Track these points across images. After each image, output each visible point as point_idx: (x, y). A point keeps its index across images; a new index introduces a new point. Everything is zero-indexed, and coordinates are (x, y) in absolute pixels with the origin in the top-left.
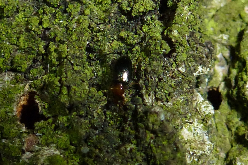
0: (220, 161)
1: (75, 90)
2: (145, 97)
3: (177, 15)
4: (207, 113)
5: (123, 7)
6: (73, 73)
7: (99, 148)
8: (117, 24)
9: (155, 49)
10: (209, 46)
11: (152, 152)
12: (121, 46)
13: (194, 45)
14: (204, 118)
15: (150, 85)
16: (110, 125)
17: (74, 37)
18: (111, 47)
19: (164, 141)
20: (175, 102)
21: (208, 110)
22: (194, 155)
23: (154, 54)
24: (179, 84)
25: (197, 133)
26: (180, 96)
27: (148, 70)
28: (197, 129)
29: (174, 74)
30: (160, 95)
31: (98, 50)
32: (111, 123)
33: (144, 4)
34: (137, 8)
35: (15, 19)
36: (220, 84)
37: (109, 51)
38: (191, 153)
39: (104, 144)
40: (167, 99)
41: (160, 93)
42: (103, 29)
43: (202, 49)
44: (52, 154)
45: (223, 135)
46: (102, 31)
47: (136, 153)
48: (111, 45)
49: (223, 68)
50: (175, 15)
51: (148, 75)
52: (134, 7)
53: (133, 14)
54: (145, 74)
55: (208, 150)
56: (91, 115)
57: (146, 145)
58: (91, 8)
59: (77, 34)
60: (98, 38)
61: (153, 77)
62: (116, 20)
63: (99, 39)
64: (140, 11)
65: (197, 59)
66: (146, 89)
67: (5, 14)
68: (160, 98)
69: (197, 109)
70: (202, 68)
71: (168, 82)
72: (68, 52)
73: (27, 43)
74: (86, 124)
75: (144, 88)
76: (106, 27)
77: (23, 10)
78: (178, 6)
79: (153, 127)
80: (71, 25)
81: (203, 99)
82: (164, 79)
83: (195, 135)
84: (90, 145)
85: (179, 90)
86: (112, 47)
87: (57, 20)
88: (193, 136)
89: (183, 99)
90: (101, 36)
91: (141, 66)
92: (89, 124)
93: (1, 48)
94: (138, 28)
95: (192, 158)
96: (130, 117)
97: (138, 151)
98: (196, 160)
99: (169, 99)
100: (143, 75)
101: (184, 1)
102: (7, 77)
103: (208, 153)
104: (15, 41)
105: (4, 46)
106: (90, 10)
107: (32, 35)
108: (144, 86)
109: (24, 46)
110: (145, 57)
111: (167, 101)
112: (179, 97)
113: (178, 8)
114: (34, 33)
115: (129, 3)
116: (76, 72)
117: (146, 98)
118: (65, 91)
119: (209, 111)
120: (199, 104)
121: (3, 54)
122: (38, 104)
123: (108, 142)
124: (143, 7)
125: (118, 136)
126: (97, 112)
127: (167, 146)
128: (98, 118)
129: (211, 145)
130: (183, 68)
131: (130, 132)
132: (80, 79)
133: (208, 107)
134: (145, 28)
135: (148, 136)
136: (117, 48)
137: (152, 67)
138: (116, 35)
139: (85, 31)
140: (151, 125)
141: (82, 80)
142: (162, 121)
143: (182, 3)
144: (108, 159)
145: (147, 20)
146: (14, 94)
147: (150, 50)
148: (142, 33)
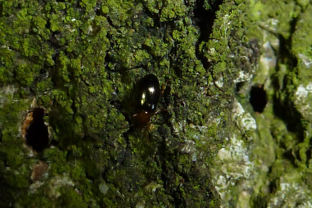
0: (261, 177)
1: (91, 121)
2: (174, 127)
3: (214, 29)
4: (247, 129)
5: (149, 8)
6: (89, 97)
7: (120, 186)
8: (142, 27)
9: (187, 71)
10: (253, 46)
11: (181, 197)
12: (147, 57)
13: (235, 46)
14: (244, 134)
15: (180, 112)
16: (133, 153)
17: (89, 50)
18: (134, 59)
19: (195, 186)
20: (210, 125)
21: (249, 124)
22: (232, 178)
23: (186, 76)
24: (216, 102)
25: (236, 152)
26: (216, 117)
27: (178, 95)
28: (235, 147)
29: (209, 91)
30: (193, 118)
31: (119, 60)
32: (134, 151)
33: (175, 9)
34: (166, 14)
35: (17, 17)
36: (266, 80)
37: (132, 65)
38: (228, 177)
39: (126, 182)
40: (201, 123)
41: (192, 115)
42: (125, 35)
43: (244, 50)
44: (65, 184)
45: (267, 143)
46: (124, 37)
47: (163, 196)
48: (134, 57)
49: (270, 60)
50: (213, 27)
51: (179, 100)
52: (163, 12)
53: (162, 19)
54: (174, 99)
55: (248, 173)
56: (110, 146)
57: (175, 189)
58: (110, 4)
59: (93, 46)
60: (119, 45)
61: (184, 103)
62: (141, 22)
63: (120, 47)
64: (170, 17)
65: (239, 63)
66: (175, 117)
67: (5, 12)
68: (192, 120)
69: (236, 123)
70: (244, 73)
71: (202, 102)
72: (82, 70)
73: (32, 50)
74: (104, 156)
75: (173, 116)
76: (128, 34)
77: (26, 6)
78: (216, 16)
79: (183, 170)
80: (86, 27)
81: (244, 111)
82: (197, 98)
83: (233, 155)
84: (109, 182)
85: (215, 110)
86: (136, 59)
87: (68, 18)
88: (230, 155)
89: (219, 122)
90: (122, 44)
91: (170, 89)
92: (108, 156)
93: (1, 55)
94: (167, 33)
95: (229, 182)
96: (157, 149)
97: (166, 193)
98: (233, 184)
99: (202, 122)
100: (173, 100)
101: (223, 10)
102: (10, 90)
103: (247, 175)
104: (17, 45)
105: (4, 53)
106: (109, 7)
107: (38, 40)
108: (174, 114)
109: (29, 54)
110: (175, 76)
111: (201, 125)
112: (215, 119)
113: (217, 19)
114: (40, 39)
115: (157, 3)
116: (92, 95)
117: (176, 128)
118: (79, 120)
119: (250, 126)
120: (239, 117)
121: (3, 63)
122: (47, 127)
123: (131, 179)
124: (174, 12)
125: (142, 171)
126: (117, 141)
127: (199, 192)
128: (119, 149)
129: (251, 165)
130: (221, 82)
131: (156, 170)
132: (97, 105)
133: (249, 121)
134: (176, 34)
135: (177, 179)
136: (142, 60)
137: (183, 92)
138: (140, 43)
139: (102, 42)
140: (180, 167)
141: (99, 106)
142: (194, 162)
143: (221, 12)
144: (130, 200)
145: (179, 25)
146: (19, 111)
147: (181, 70)
148: (173, 40)
